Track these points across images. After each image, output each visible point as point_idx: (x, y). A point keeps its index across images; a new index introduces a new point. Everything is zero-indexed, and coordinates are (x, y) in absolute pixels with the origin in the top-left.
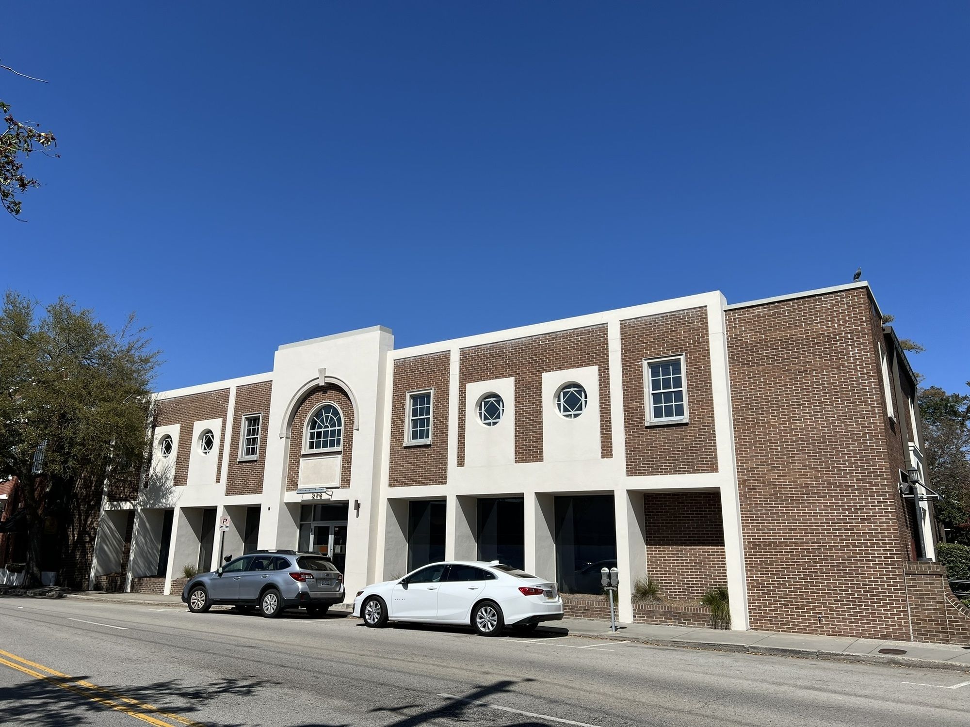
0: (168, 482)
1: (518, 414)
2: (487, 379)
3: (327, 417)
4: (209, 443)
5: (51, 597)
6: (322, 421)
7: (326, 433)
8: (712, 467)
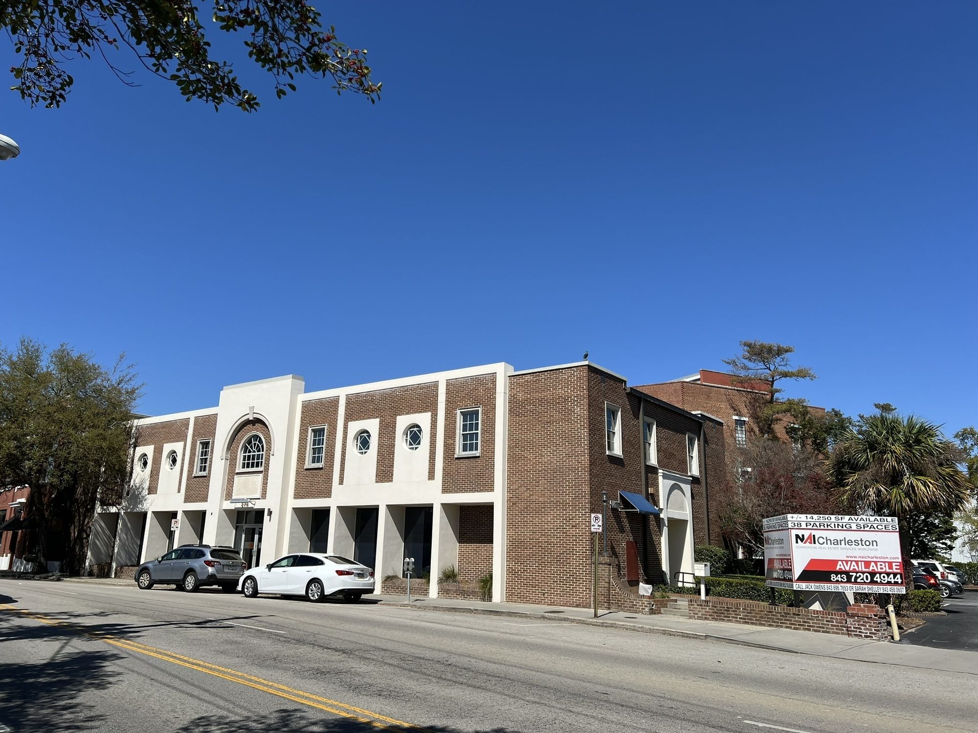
0: (144, 491)
1: (380, 446)
2: (361, 419)
3: (255, 444)
4: (174, 461)
5: (51, 580)
6: (251, 447)
7: (254, 456)
8: (490, 488)
